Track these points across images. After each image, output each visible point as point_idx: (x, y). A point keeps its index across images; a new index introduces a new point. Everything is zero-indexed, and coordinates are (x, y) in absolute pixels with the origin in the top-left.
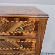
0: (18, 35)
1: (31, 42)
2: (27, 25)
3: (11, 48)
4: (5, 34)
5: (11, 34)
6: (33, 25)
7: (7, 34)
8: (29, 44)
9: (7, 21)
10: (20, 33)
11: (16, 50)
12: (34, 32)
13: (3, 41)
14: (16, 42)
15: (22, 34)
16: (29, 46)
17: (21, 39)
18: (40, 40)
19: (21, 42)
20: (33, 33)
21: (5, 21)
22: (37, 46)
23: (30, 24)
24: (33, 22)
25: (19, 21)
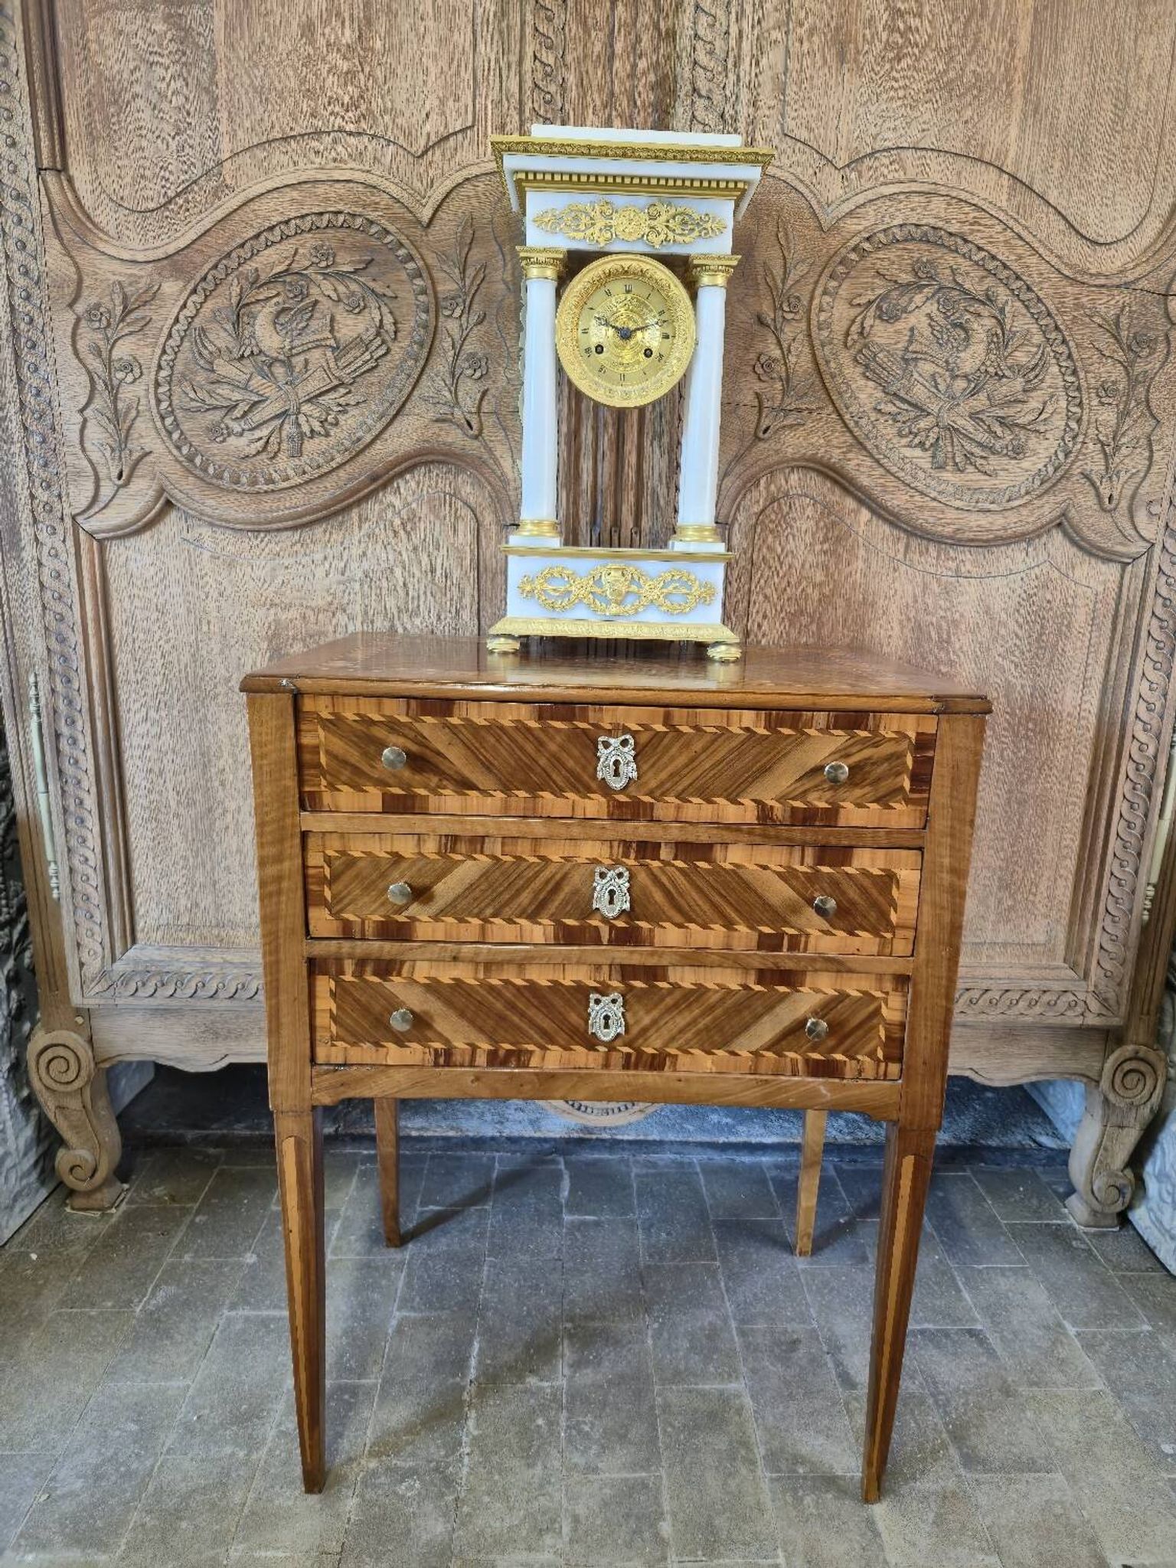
1: (889, 879)
2: (867, 753)
3: (742, 928)
4: (730, 813)
6: (900, 756)
7: (744, 811)
8: (874, 893)
9: (761, 731)
10: (823, 805)
11: (780, 948)
12: (908, 801)
13: (702, 864)
14: (788, 876)
15: (832, 814)
16: (873, 916)
17: (824, 854)
18: (946, 861)
19: (818, 871)
20: (899, 806)
21: (747, 729)
22: (926, 909)
23: (886, 749)
24: (902, 736)
25: (826, 730)
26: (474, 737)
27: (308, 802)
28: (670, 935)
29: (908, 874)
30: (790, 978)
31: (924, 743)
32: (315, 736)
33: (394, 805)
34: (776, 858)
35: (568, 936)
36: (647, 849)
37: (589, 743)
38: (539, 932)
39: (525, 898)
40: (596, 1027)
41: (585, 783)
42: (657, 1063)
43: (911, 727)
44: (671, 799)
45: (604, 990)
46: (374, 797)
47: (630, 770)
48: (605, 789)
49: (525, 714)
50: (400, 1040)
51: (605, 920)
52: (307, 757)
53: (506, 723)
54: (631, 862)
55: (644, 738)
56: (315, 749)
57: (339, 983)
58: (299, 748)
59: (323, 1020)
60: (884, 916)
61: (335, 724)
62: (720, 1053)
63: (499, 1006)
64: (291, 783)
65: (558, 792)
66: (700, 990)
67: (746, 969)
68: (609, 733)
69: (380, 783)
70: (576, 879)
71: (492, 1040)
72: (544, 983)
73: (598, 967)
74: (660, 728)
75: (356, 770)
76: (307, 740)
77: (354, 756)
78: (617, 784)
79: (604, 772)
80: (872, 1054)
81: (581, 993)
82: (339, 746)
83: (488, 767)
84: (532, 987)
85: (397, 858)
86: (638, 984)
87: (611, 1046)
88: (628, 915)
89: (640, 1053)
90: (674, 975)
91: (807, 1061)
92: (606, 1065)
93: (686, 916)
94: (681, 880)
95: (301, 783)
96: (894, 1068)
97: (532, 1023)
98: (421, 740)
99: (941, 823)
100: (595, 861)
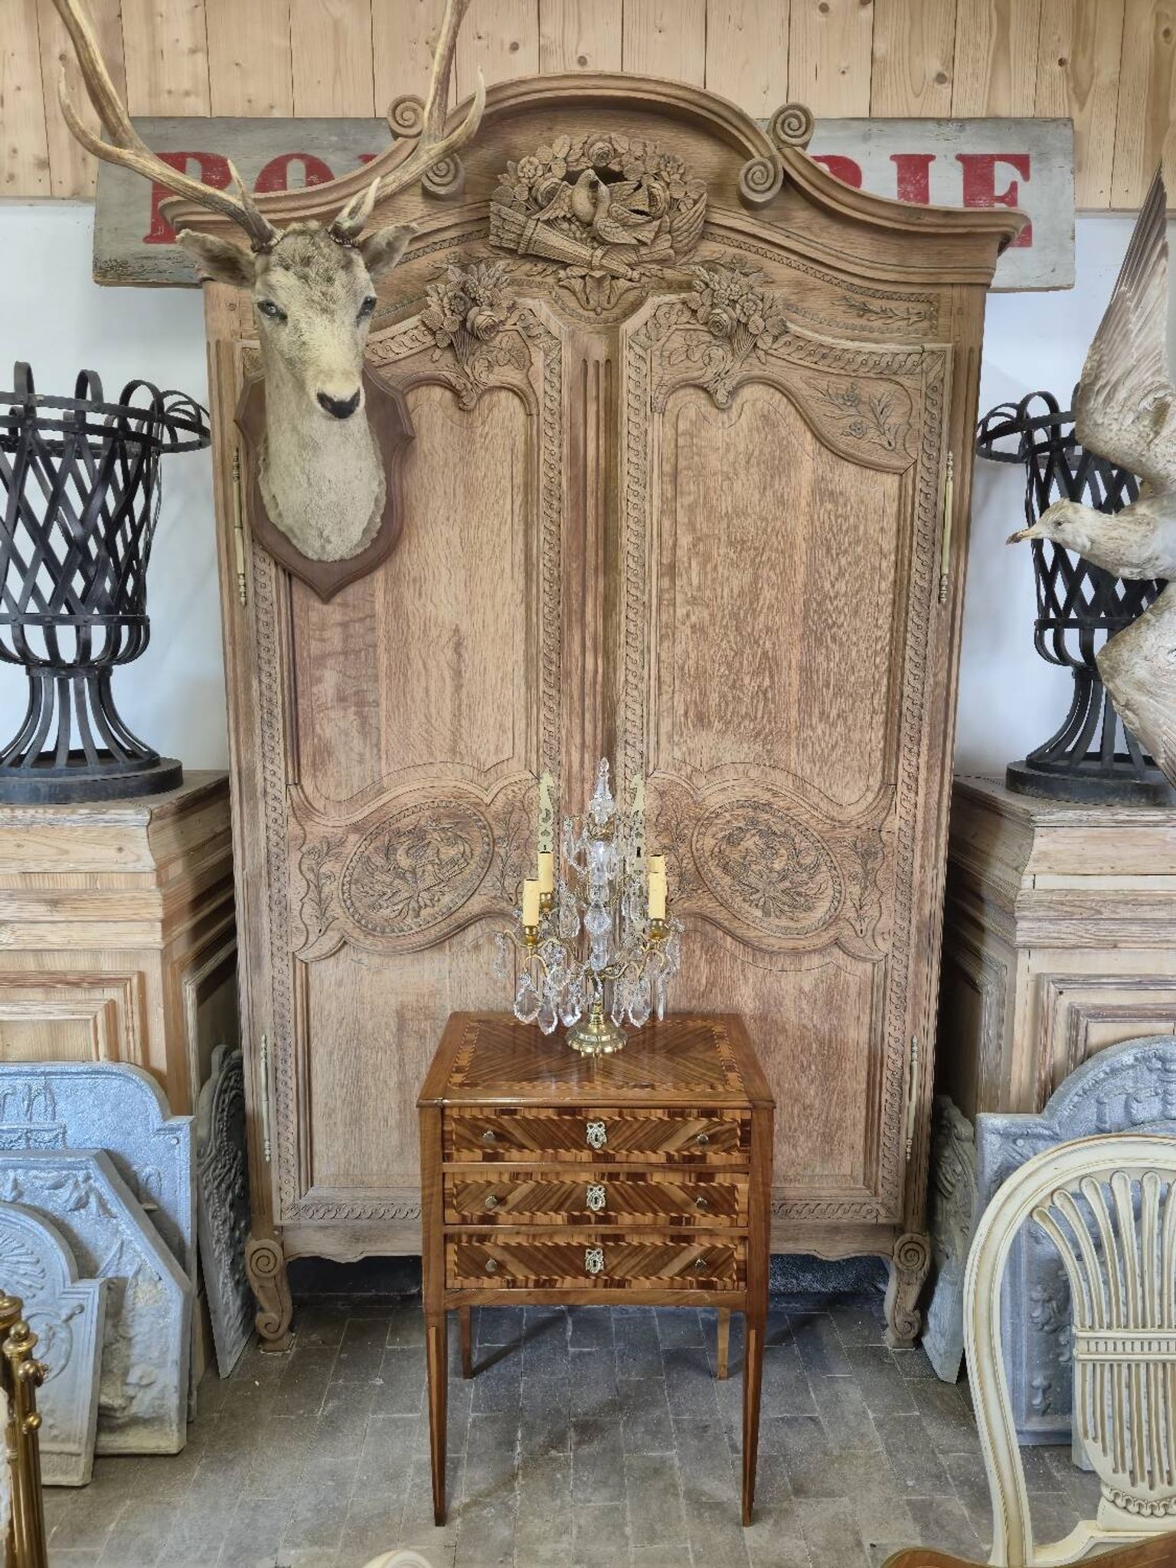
0: (691, 1159)
1: (733, 1188)
3: (662, 1214)
4: (653, 1158)
5: (669, 1157)
7: (659, 1158)
9: (666, 1118)
11: (680, 1224)
12: (740, 1151)
14: (683, 1188)
15: (703, 1158)
16: (726, 1206)
17: (701, 1177)
20: (736, 1154)
22: (752, 1202)
23: (727, 1127)
24: (735, 1120)
25: (697, 1119)
26: (526, 1125)
27: (447, 1157)
28: (626, 1219)
29: (743, 1186)
30: (688, 1239)
31: (745, 1124)
32: (450, 1126)
33: (488, 1158)
34: (677, 1179)
35: (573, 1221)
36: (613, 1176)
37: (582, 1127)
38: (560, 1218)
39: (552, 1202)
40: (589, 1266)
41: (580, 1143)
42: (621, 1284)
43: (738, 1115)
44: (624, 1152)
45: (593, 1247)
46: (478, 1154)
47: (603, 1138)
48: (591, 1148)
49: (551, 1114)
50: (490, 1276)
51: (593, 1212)
52: (447, 1136)
53: (542, 1117)
54: (605, 1182)
55: (610, 1123)
56: (451, 1132)
57: (460, 1247)
58: (443, 1132)
59: (450, 1266)
60: (732, 1206)
61: (460, 1121)
62: (653, 1278)
63: (540, 1257)
64: (439, 1149)
65: (568, 1149)
66: (642, 1246)
67: (665, 1235)
68: (593, 1121)
69: (481, 1147)
70: (578, 1191)
71: (537, 1275)
72: (562, 1244)
73: (590, 1236)
74: (617, 1118)
75: (470, 1141)
76: (446, 1128)
77: (468, 1134)
78: (597, 1145)
79: (591, 1138)
80: (730, 1277)
81: (582, 1249)
82: (462, 1130)
83: (534, 1139)
84: (557, 1247)
85: (489, 1183)
86: (611, 1244)
87: (596, 1275)
88: (603, 1209)
89: (612, 1279)
90: (628, 1239)
91: (698, 1282)
92: (595, 1286)
93: (633, 1209)
94: (630, 1190)
95: (443, 1147)
96: (742, 1284)
97: (557, 1265)
98: (501, 1126)
99: (756, 1161)
100: (587, 1183)
